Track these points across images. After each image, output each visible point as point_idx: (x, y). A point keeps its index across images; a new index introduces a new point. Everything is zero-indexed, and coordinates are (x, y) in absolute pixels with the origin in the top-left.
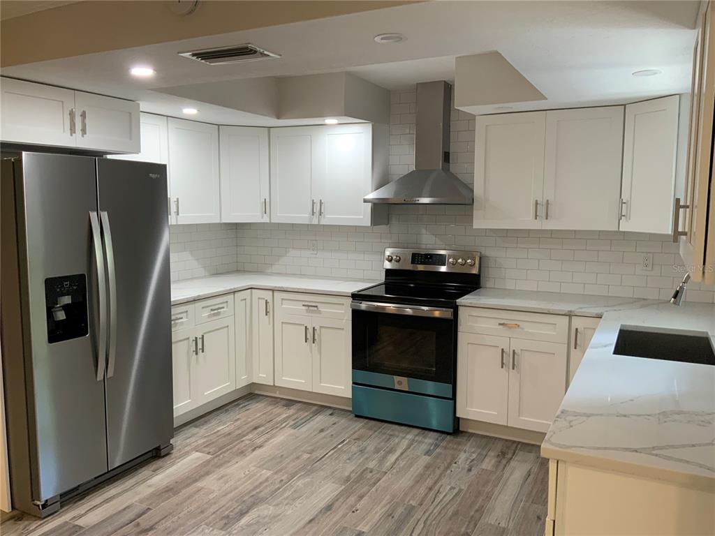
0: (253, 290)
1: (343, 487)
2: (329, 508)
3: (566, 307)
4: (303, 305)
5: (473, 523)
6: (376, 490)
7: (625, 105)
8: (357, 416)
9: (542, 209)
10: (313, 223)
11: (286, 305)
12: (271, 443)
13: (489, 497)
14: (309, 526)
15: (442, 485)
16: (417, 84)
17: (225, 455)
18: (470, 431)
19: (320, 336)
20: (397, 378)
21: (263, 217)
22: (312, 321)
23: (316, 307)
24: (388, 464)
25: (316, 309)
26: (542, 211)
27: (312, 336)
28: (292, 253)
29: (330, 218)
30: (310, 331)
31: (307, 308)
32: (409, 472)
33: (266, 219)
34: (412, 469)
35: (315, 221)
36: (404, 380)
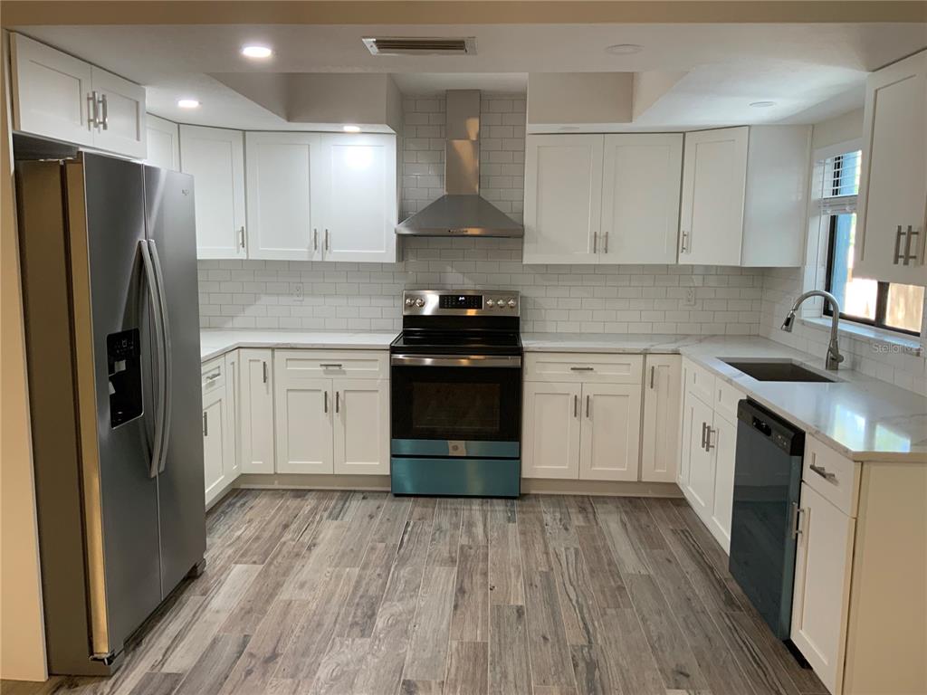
0: (241, 350)
1: (456, 568)
2: (461, 591)
3: (641, 346)
4: (321, 365)
5: (616, 576)
6: (494, 564)
7: (684, 133)
8: (396, 495)
9: (601, 242)
10: (314, 259)
11: (293, 367)
12: (323, 539)
13: (608, 551)
14: (459, 612)
15: (554, 549)
16: (447, 91)
17: (280, 560)
18: (533, 492)
19: (344, 402)
20: (451, 443)
21: (238, 252)
22: (334, 384)
23: (340, 365)
24: (480, 537)
25: (337, 368)
26: (601, 244)
27: (334, 404)
28: (265, 300)
29: (338, 253)
30: (332, 397)
31: (324, 368)
32: (510, 543)
33: (242, 255)
34: (510, 538)
35: (317, 257)
36: (461, 444)
